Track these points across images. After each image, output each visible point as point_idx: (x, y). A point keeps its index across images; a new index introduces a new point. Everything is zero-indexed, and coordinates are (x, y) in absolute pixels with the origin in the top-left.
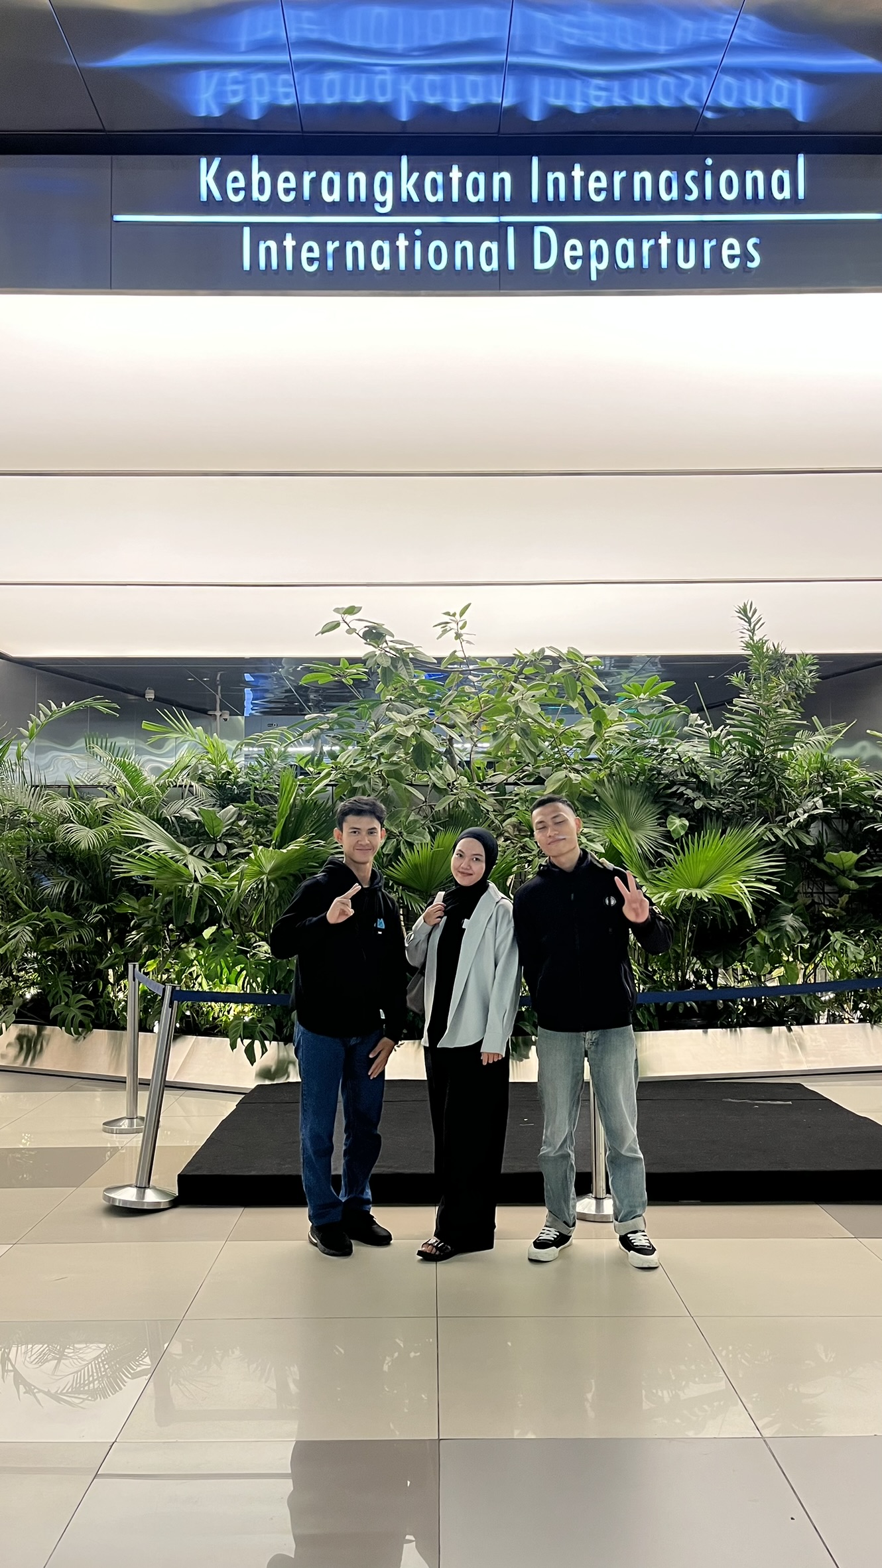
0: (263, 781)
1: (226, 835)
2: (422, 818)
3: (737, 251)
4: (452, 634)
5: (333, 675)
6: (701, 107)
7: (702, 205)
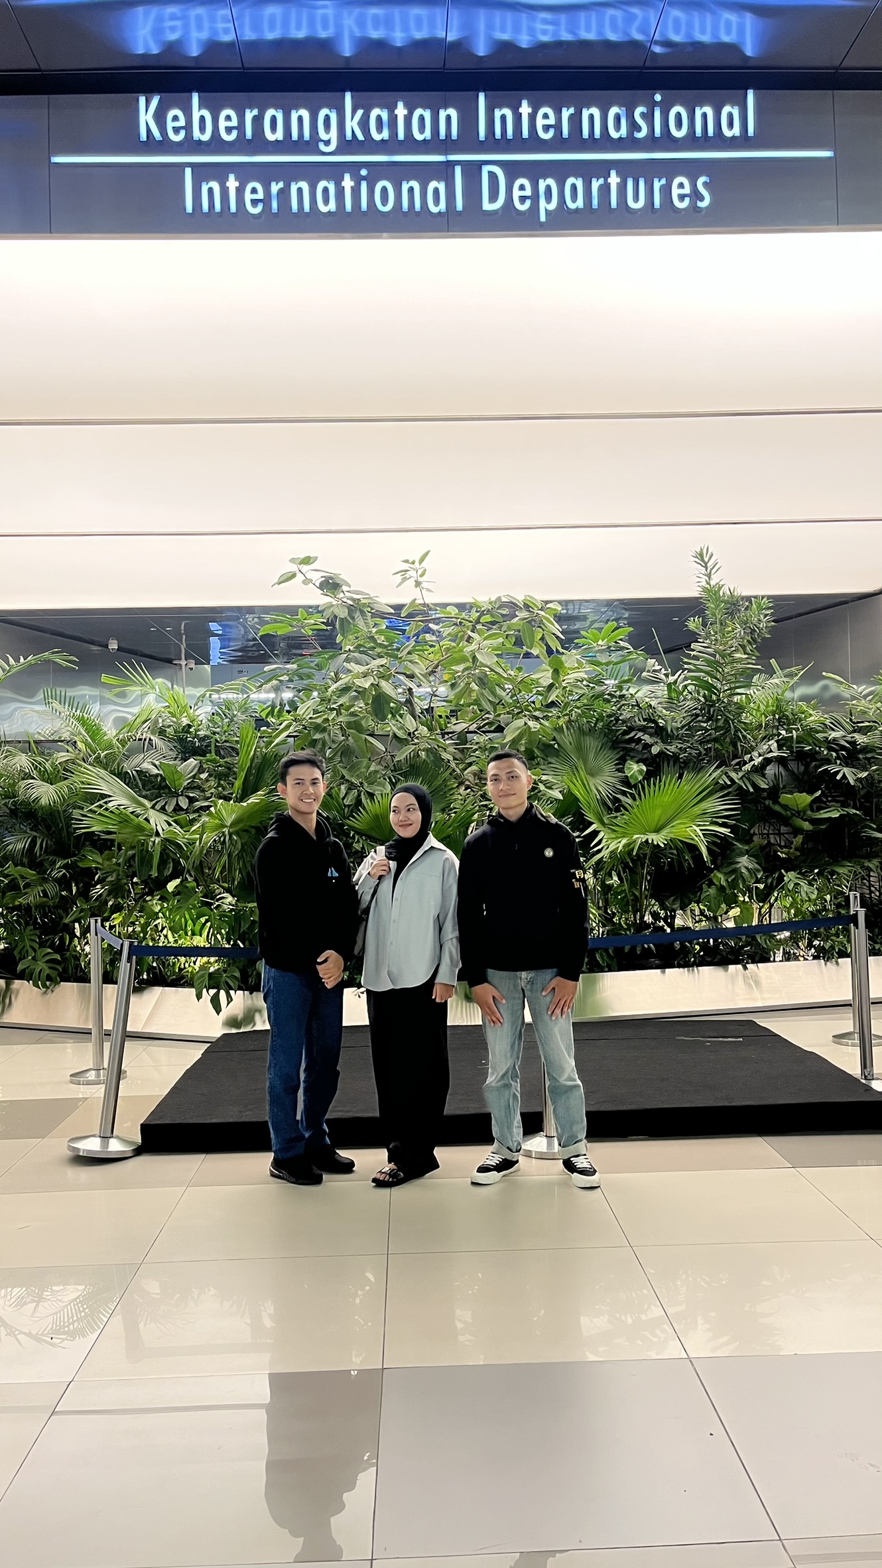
0: (224, 734)
1: (188, 788)
2: (383, 768)
3: (687, 190)
4: (411, 582)
5: (291, 626)
6: (649, 41)
7: (651, 143)
